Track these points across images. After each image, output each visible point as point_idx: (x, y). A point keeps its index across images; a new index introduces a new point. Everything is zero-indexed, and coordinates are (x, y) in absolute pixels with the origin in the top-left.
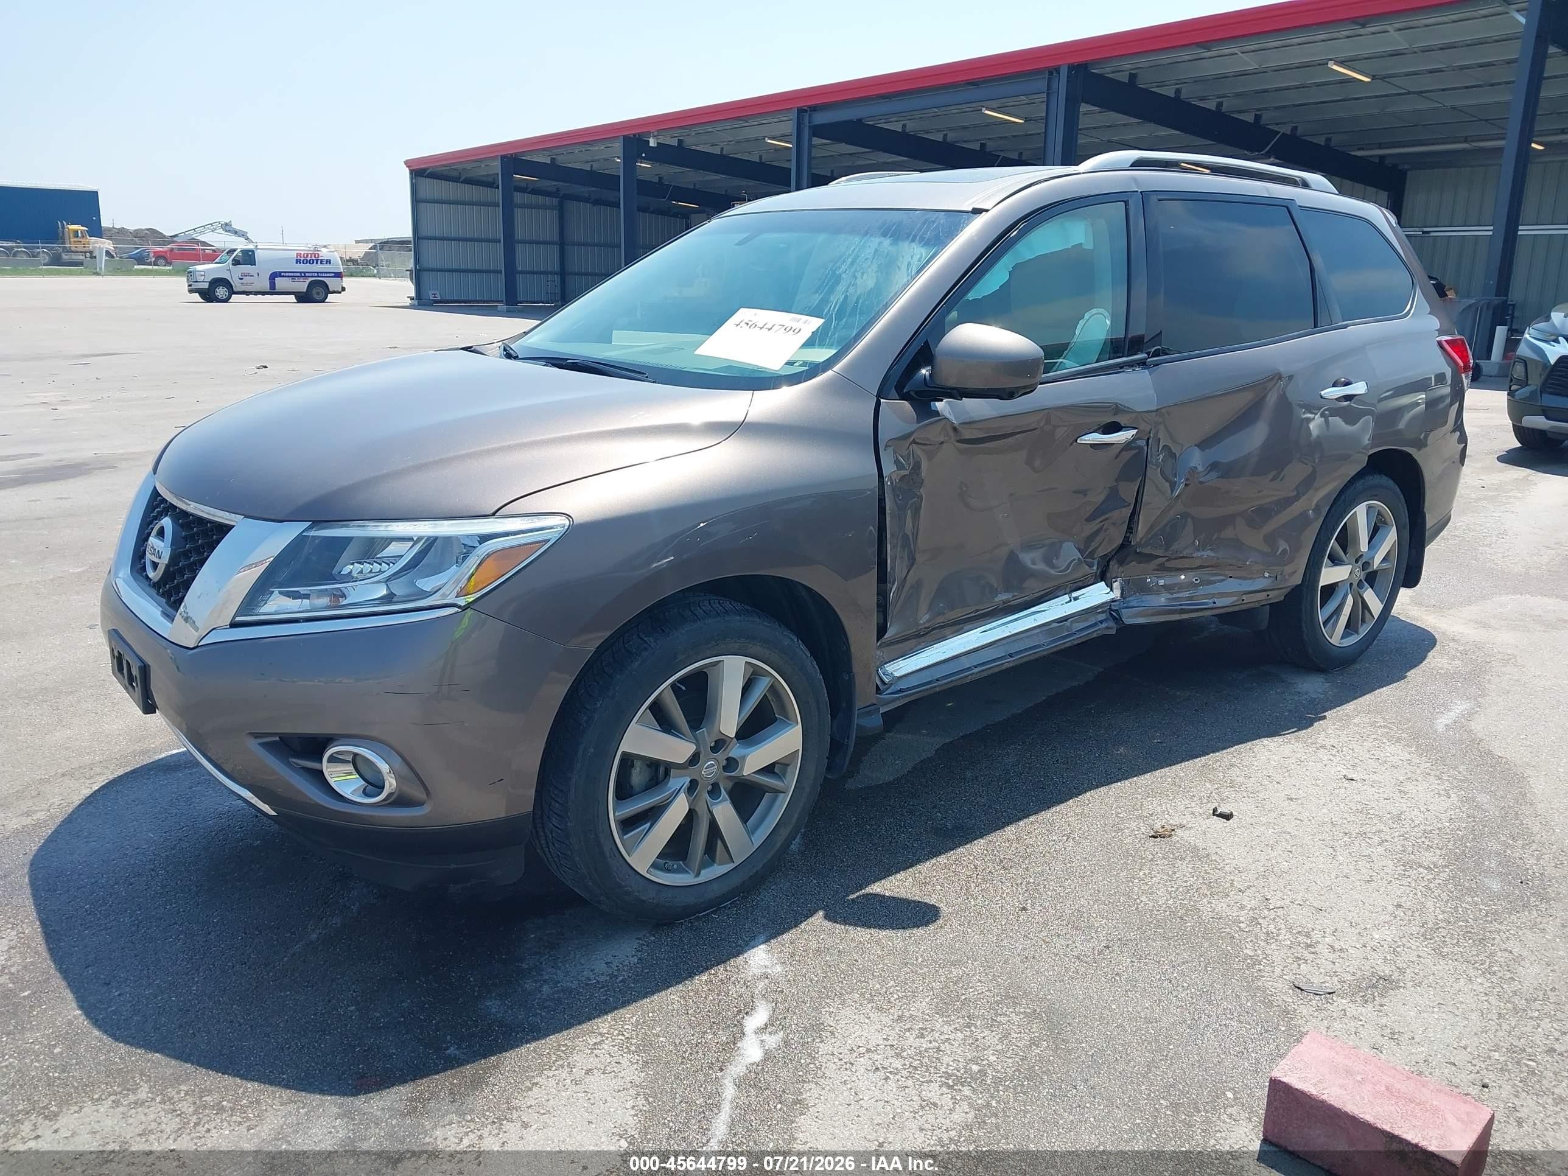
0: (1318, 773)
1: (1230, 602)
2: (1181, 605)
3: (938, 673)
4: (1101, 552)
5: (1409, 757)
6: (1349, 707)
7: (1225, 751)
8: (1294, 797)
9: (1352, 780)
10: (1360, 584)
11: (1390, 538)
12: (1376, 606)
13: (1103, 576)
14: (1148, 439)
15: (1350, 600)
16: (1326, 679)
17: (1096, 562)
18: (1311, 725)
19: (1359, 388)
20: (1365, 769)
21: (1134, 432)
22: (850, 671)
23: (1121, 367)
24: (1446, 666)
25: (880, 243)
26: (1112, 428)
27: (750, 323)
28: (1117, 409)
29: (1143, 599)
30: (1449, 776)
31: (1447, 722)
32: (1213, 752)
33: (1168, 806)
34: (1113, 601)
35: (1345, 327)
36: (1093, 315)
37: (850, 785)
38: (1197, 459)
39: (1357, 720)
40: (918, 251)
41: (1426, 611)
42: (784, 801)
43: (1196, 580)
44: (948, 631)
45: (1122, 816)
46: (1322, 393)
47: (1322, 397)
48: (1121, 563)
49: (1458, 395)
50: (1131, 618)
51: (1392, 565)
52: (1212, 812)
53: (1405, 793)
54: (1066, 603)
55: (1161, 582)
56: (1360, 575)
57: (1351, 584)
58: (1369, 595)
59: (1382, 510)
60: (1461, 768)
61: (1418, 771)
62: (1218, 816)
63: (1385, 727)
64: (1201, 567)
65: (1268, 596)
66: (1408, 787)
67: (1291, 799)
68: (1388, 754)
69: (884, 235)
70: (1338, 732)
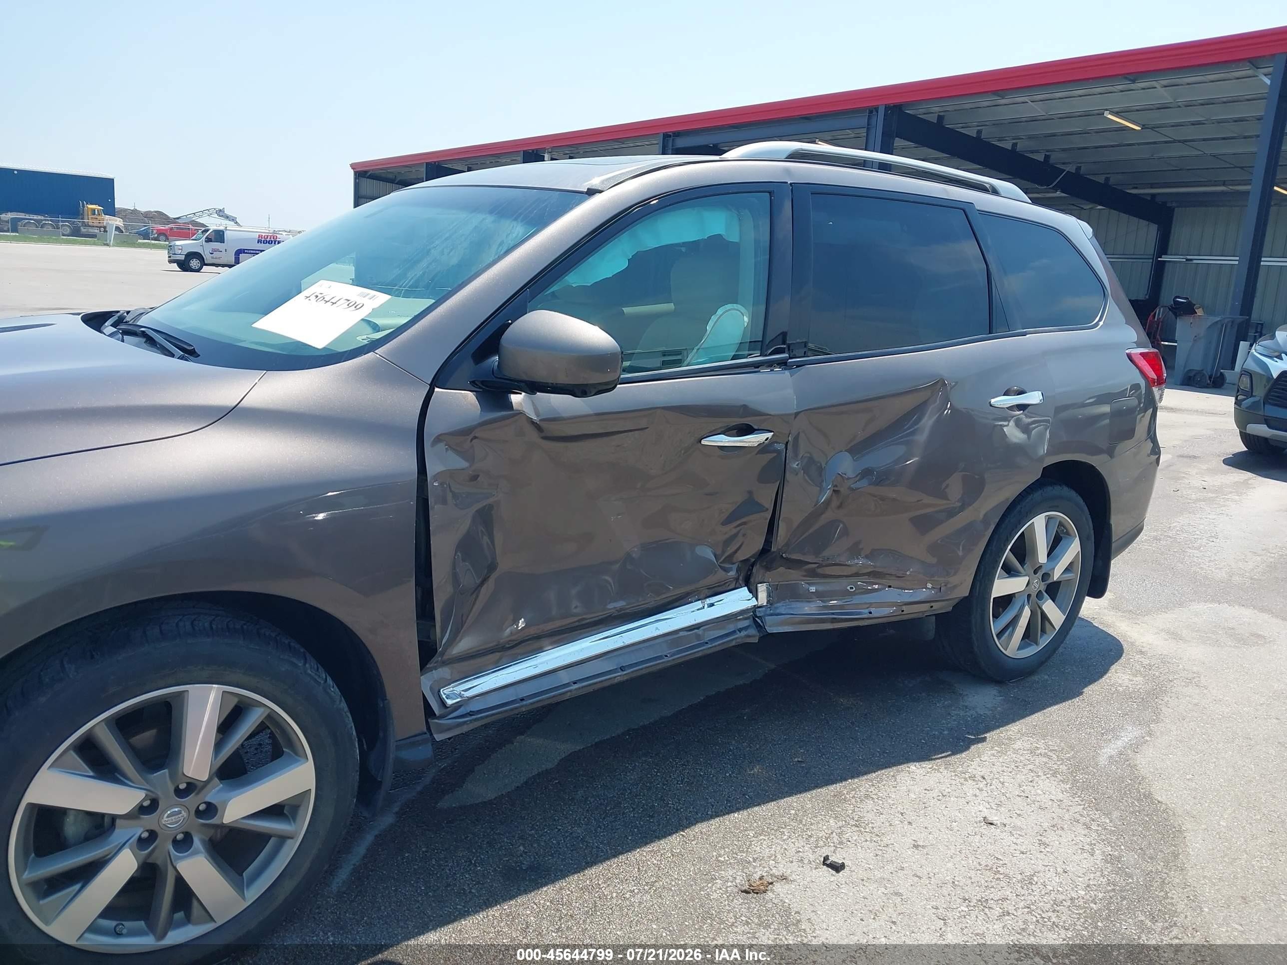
0: (957, 813)
1: (886, 613)
2: (833, 614)
3: (524, 691)
4: (742, 556)
5: (1061, 796)
6: (1014, 728)
7: (866, 777)
8: (921, 844)
9: (992, 824)
10: (1039, 595)
11: (1073, 550)
12: (1055, 614)
13: (749, 582)
14: (787, 443)
15: (1027, 613)
16: (1000, 692)
17: (735, 567)
18: (967, 748)
19: (1034, 398)
20: (1009, 811)
21: (770, 435)
23: (757, 366)
24: (1126, 683)
25: (484, 219)
26: (747, 430)
27: (320, 296)
28: (745, 410)
29: (793, 606)
30: (1098, 825)
31: (1113, 753)
32: (852, 777)
33: (779, 848)
34: (756, 608)
35: (1024, 334)
36: (727, 311)
38: (847, 466)
39: (1018, 745)
40: (519, 229)
41: (1122, 616)
42: (289, 850)
43: (852, 588)
44: (545, 642)
45: (722, 859)
46: (993, 401)
47: (991, 405)
48: (768, 568)
50: (774, 627)
51: (1076, 576)
52: (822, 859)
53: (1046, 845)
54: (698, 610)
55: (813, 589)
56: (1038, 585)
57: (1029, 596)
58: (1050, 608)
59: (1063, 521)
60: (1116, 814)
61: (1067, 817)
62: (828, 866)
63: (1045, 755)
64: (857, 575)
65: (932, 607)
66: (1051, 837)
67: (916, 847)
68: (1039, 792)
69: (491, 212)
70: (994, 759)
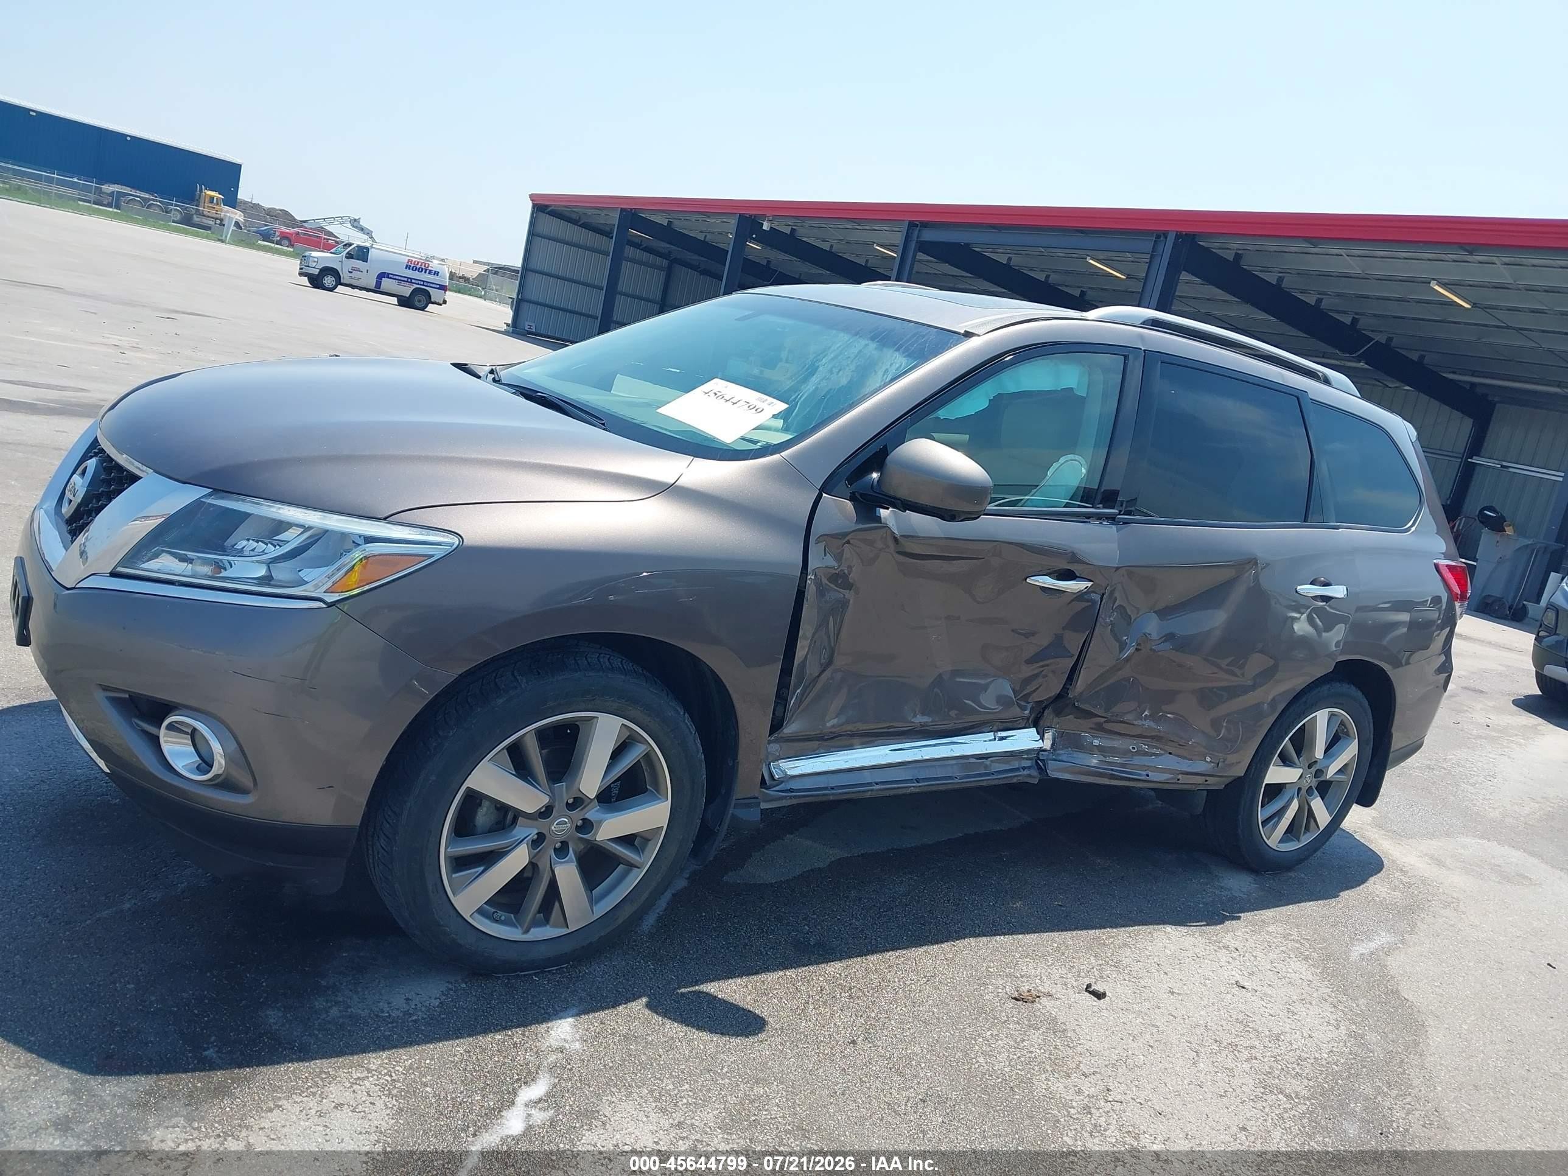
0: (1211, 973)
1: (1165, 778)
2: (1112, 770)
3: (835, 781)
4: (1036, 698)
5: (1311, 978)
6: (1268, 914)
7: (1123, 929)
8: (1176, 991)
9: (1243, 988)
10: (1309, 791)
11: (1350, 752)
12: (1323, 816)
13: (1036, 723)
14: (1103, 594)
15: (1295, 805)
16: (1255, 880)
17: (1029, 706)
18: (1222, 922)
19: (1338, 591)
20: (1261, 980)
21: (1090, 584)
22: (735, 757)
23: (1088, 517)
24: (1384, 895)
25: (867, 345)
26: (1068, 575)
27: (719, 394)
28: (1074, 558)
29: (1075, 756)
30: (1345, 1007)
31: (1364, 951)
32: (1111, 927)
33: (1044, 971)
34: (1041, 750)
35: (1337, 528)
36: (1068, 461)
37: (730, 878)
38: (1153, 627)
39: (1271, 928)
40: (899, 360)
41: (1385, 835)
42: (635, 878)
43: (1134, 748)
44: (856, 740)
45: (992, 970)
46: (1299, 588)
47: (1296, 592)
48: (1058, 713)
49: (1450, 622)
50: (1055, 771)
51: (1348, 779)
52: (1085, 987)
53: (1294, 1013)
54: (990, 740)
55: (1096, 743)
56: (1310, 781)
57: (1299, 789)
58: (1317, 805)
59: (1345, 720)
60: (1362, 1001)
61: (1315, 995)
62: (1090, 992)
63: (1297, 941)
64: (1140, 736)
65: (1206, 781)
66: (1299, 1008)
67: (1173, 993)
68: (1290, 970)
69: (873, 339)
70: (1247, 936)
